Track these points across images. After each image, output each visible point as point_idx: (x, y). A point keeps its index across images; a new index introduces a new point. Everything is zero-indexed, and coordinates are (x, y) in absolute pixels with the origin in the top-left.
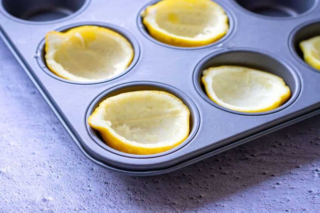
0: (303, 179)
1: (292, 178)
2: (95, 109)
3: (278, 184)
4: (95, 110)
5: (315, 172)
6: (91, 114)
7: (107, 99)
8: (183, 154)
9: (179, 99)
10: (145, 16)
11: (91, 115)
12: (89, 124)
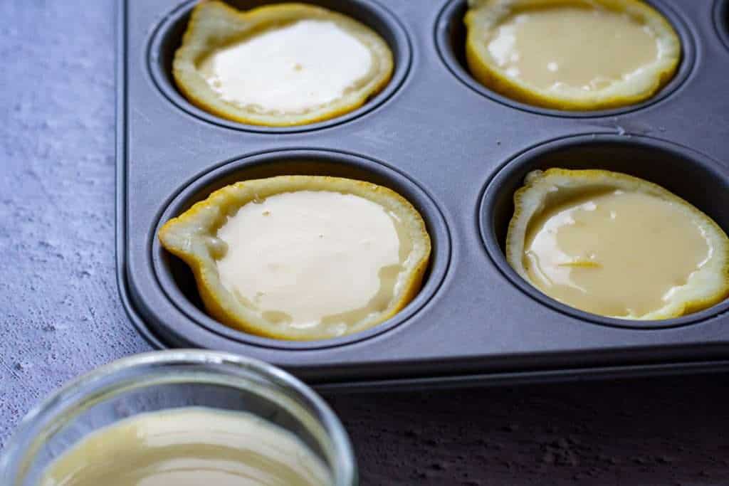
0: (510, 463)
1: (479, 457)
2: (194, 203)
3: (437, 467)
4: (189, 207)
5: (550, 449)
6: (177, 214)
7: (238, 184)
8: (340, 360)
9: (418, 215)
10: (475, 7)
11: (175, 219)
12: (161, 242)
